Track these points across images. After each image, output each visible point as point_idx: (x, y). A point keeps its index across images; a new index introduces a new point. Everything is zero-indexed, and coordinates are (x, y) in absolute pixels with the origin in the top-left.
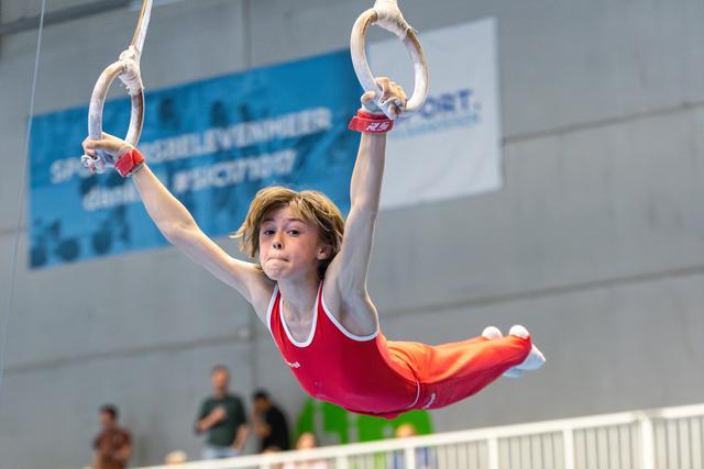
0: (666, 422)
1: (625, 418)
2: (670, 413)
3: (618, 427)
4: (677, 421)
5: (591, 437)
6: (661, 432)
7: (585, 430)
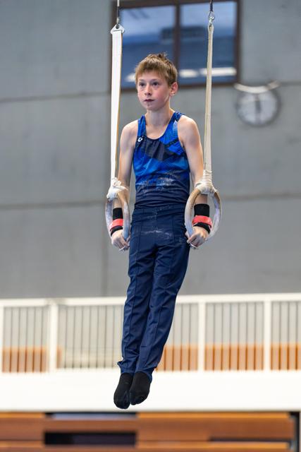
0: (67, 308)
1: (40, 302)
2: (71, 302)
3: (35, 308)
4: (75, 307)
5: (16, 313)
6: (63, 315)
7: (12, 308)
